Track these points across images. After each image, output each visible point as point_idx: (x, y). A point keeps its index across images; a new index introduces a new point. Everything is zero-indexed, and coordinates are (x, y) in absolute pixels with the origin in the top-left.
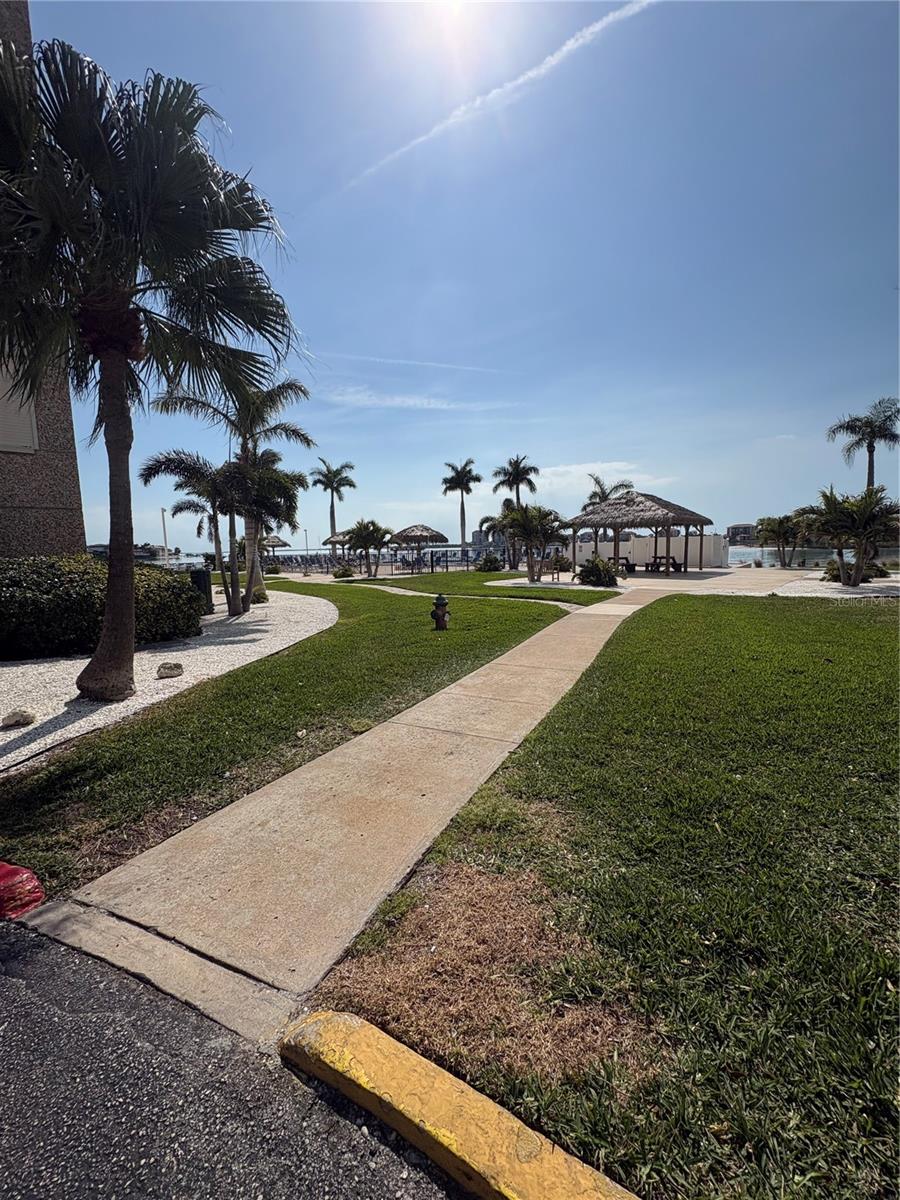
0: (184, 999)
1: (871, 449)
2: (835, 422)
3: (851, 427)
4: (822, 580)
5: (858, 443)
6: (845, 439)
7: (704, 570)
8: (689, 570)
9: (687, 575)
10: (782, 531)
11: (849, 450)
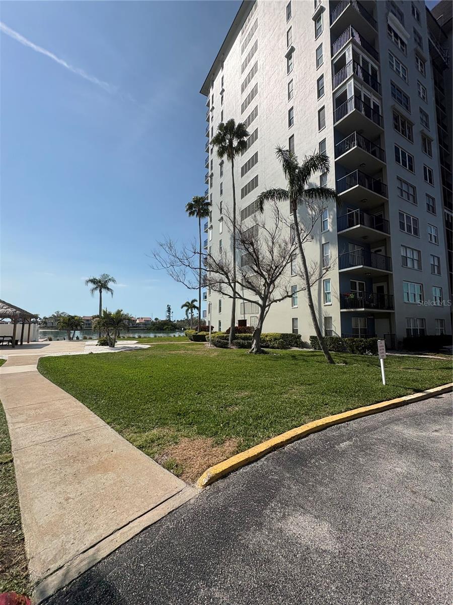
0: (167, 514)
1: (101, 292)
2: (88, 279)
3: (93, 281)
4: (97, 345)
5: (96, 288)
6: (91, 286)
7: (30, 343)
8: (24, 343)
9: (22, 347)
10: (70, 323)
11: (93, 290)
